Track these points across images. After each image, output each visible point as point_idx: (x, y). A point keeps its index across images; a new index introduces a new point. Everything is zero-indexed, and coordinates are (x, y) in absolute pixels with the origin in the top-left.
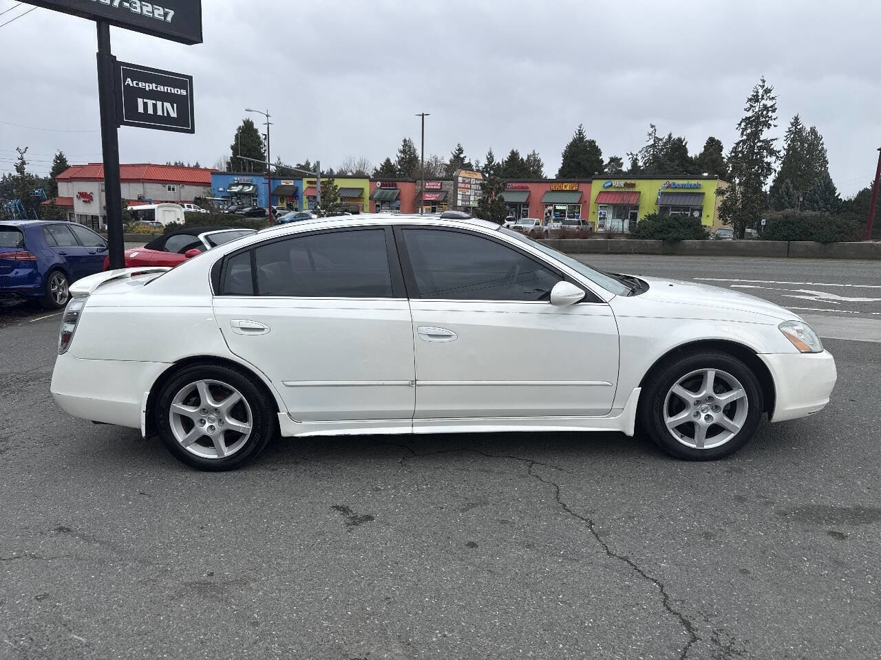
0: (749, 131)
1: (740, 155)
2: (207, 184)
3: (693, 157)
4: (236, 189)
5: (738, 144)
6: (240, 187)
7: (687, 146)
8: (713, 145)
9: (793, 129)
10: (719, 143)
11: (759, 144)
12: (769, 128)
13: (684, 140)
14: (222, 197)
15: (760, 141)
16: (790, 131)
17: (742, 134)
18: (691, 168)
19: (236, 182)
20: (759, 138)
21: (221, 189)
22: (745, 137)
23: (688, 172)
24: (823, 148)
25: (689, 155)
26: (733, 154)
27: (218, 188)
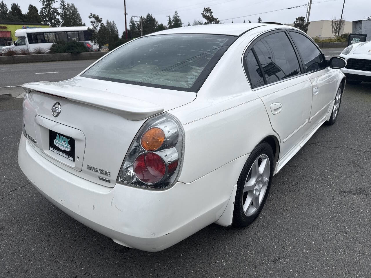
0: (46, 3)
1: (45, 15)
3: (25, 14)
5: (42, 9)
7: (20, 8)
8: (32, 8)
9: (62, 4)
10: (35, 8)
11: (52, 10)
12: (54, 2)
13: (18, 5)
15: (52, 8)
16: (61, 5)
17: (43, 4)
18: (25, 20)
20: (51, 7)
22: (44, 6)
23: (24, 22)
24: (78, 13)
25: (23, 13)
26: (41, 14)
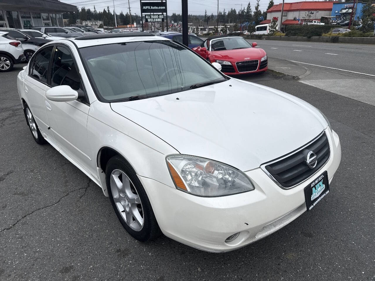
2: (330, 10)
4: (344, 11)
6: (347, 10)
14: (336, 16)
19: (345, 7)
21: (337, 12)
27: (335, 11)
